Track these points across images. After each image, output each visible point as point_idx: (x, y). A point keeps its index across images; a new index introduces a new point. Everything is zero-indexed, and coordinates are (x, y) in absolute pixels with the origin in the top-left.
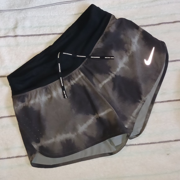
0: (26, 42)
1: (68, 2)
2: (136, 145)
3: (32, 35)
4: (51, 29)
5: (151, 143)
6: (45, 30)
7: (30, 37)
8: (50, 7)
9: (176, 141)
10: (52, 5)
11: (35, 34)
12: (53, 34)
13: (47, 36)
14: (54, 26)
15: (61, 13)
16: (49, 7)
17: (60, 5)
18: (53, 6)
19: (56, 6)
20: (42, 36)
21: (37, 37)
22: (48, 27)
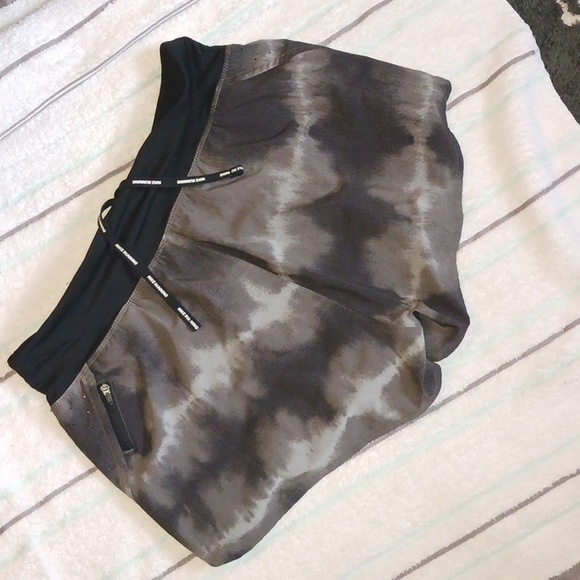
0: (12, 253)
1: (73, 83)
2: (460, 394)
3: (19, 228)
4: (65, 184)
5: (501, 369)
6: (49, 195)
7: (17, 236)
8: (32, 121)
9: (567, 328)
10: (34, 113)
11: (25, 219)
12: (78, 194)
13: (62, 208)
14: (68, 172)
15: (70, 126)
16: (28, 124)
17: (56, 104)
18: (39, 118)
19: (45, 111)
20: (49, 216)
21: (37, 224)
22: (55, 182)
